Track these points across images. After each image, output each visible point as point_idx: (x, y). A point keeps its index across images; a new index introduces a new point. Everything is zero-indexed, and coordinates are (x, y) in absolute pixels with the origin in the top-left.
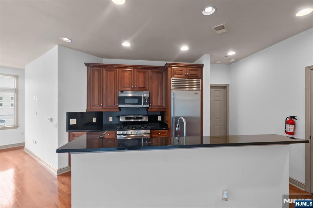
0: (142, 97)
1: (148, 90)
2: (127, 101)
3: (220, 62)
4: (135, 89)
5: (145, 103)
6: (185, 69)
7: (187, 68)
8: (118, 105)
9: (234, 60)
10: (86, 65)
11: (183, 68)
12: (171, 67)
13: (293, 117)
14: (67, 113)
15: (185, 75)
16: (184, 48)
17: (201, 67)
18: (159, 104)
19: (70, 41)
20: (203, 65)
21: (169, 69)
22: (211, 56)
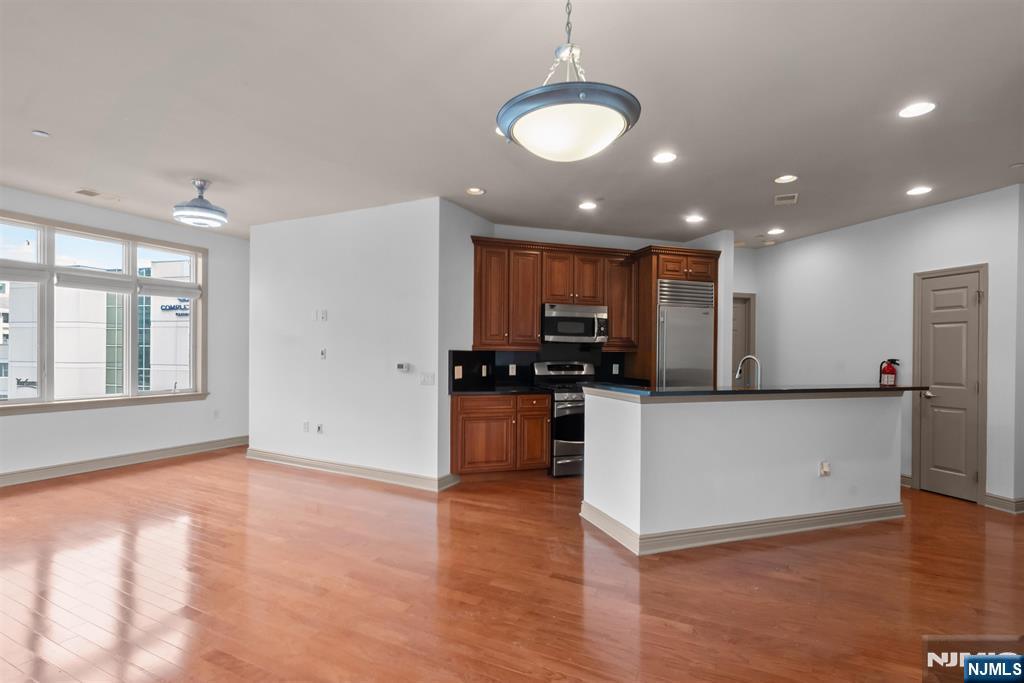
0: (594, 319)
1: (601, 302)
2: (561, 327)
3: (743, 244)
4: (576, 301)
5: (599, 334)
6: (685, 259)
7: (690, 259)
8: (543, 337)
9: (773, 243)
10: (473, 241)
11: (681, 258)
12: (658, 254)
13: (893, 361)
14: (450, 351)
15: (686, 274)
16: (694, 219)
17: (715, 255)
18: (625, 335)
19: (482, 192)
20: (720, 252)
21: (654, 258)
22: (735, 234)
